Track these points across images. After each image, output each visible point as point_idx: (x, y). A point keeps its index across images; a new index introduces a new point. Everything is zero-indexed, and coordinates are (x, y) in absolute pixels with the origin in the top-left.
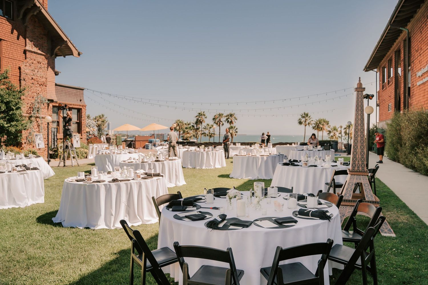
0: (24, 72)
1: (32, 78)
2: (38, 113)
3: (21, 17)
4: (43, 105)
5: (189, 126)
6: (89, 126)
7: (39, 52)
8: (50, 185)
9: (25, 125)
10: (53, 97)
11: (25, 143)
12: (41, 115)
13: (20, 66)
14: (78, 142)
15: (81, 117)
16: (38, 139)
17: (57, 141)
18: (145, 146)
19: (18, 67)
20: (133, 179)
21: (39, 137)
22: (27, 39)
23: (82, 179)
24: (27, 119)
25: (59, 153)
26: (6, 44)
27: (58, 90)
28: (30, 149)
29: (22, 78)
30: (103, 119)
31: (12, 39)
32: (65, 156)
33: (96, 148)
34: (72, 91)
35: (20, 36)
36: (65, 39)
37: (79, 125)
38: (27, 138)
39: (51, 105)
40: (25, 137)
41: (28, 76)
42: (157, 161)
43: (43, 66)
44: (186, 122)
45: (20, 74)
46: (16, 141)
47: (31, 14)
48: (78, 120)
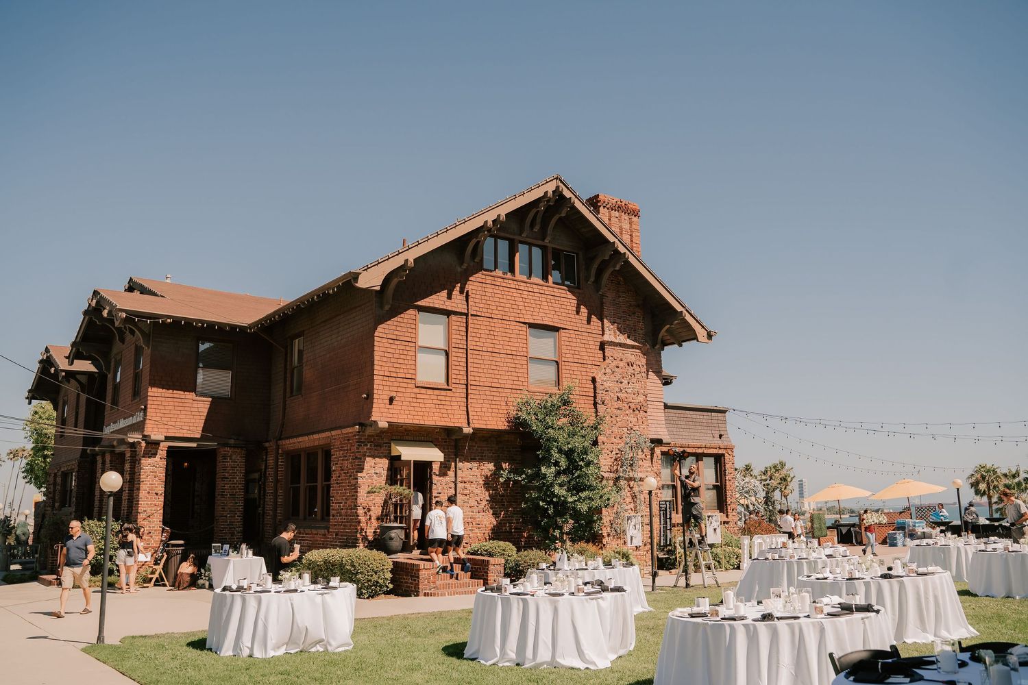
0: (602, 388)
1: (618, 398)
2: (632, 470)
3: (592, 279)
4: (642, 451)
5: (1016, 480)
6: (747, 492)
7: (629, 342)
8: (651, 627)
9: (607, 496)
10: (662, 433)
11: (609, 535)
12: (638, 475)
13: (594, 375)
14: (717, 531)
15: (723, 473)
16: (631, 526)
17: (670, 529)
18: (886, 538)
19: (591, 378)
20: (808, 616)
21: (634, 521)
22: (605, 321)
23: (703, 612)
24: (611, 483)
25: (678, 556)
26: (568, 335)
27: (671, 418)
28: (617, 547)
29: (598, 400)
30: (783, 472)
31: (578, 325)
32: (688, 563)
33: (760, 544)
34: (701, 417)
35: (593, 316)
36: (679, 308)
37: (720, 491)
38: (612, 524)
39: (658, 451)
40: (609, 523)
41: (611, 394)
42: (884, 576)
43: (638, 370)
44: (1004, 472)
45: (595, 392)
46: (591, 530)
47: (611, 270)
48: (717, 481)
